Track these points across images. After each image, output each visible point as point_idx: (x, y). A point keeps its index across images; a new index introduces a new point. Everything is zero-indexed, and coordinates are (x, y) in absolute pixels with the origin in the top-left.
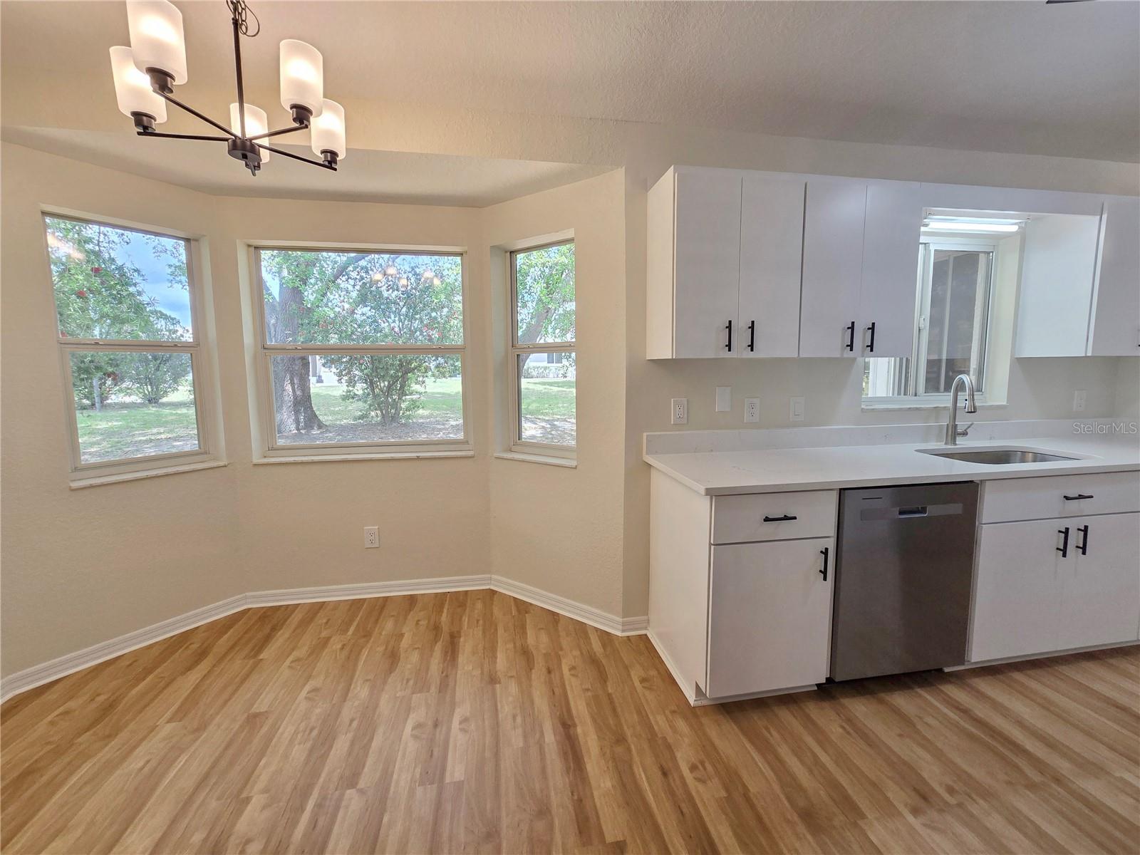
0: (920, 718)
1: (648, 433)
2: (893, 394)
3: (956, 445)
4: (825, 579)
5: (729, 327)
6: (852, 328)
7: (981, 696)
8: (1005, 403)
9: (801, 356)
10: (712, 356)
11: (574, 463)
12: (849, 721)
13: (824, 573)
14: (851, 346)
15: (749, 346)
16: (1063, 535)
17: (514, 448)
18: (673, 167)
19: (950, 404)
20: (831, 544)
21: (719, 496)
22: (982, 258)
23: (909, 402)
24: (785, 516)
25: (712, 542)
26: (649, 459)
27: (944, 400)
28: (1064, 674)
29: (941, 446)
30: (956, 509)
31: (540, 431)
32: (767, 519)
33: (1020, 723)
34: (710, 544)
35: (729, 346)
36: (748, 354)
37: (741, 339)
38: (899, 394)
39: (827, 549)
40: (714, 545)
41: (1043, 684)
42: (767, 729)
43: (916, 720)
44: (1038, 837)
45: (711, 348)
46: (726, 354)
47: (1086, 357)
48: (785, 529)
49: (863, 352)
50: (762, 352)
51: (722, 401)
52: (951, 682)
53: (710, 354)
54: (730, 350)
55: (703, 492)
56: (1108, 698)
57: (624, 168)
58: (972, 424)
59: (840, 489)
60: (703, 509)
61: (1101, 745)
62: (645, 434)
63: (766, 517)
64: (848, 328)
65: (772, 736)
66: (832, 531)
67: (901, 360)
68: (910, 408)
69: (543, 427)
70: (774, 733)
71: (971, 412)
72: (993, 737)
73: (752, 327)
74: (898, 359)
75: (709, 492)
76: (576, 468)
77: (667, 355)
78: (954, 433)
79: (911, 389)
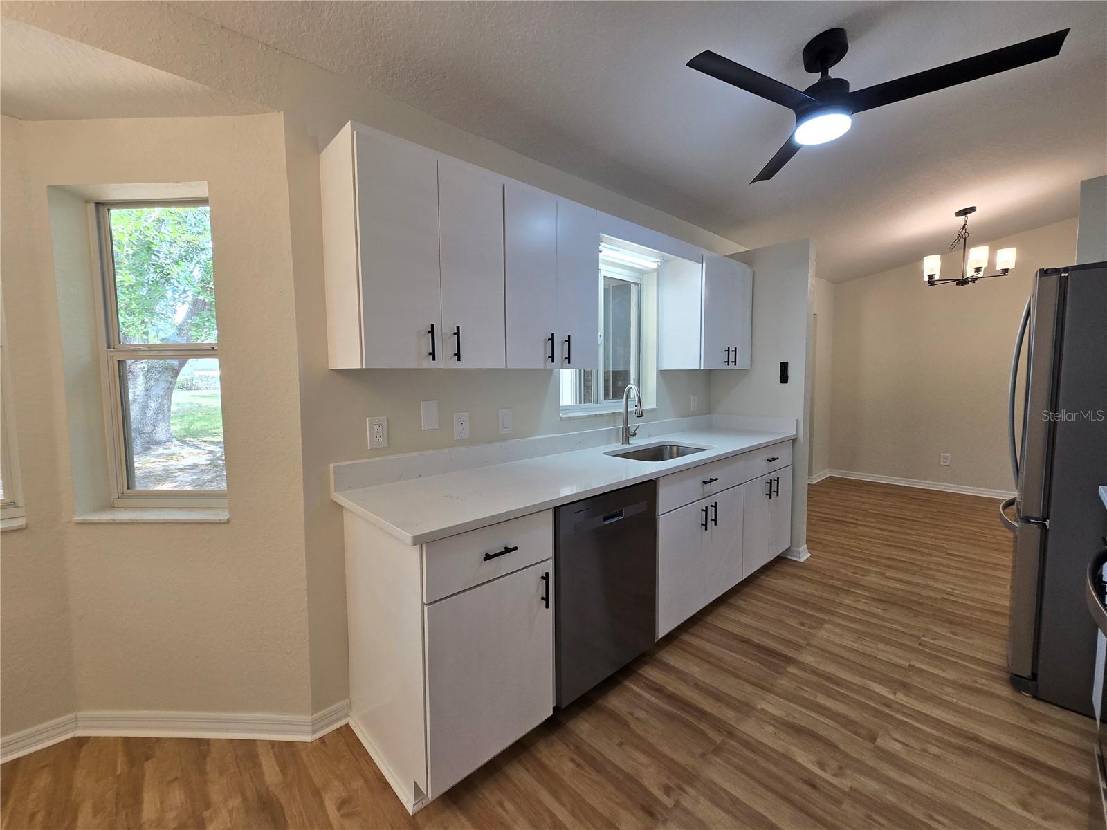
0: (632, 714)
1: (337, 464)
2: (576, 403)
3: (629, 444)
4: (547, 606)
5: (432, 332)
6: (552, 339)
7: (669, 669)
8: (654, 407)
9: (509, 367)
10: (413, 366)
11: (224, 515)
12: (578, 749)
13: (546, 599)
14: (552, 357)
15: (455, 355)
16: (704, 512)
17: (118, 502)
18: (349, 123)
19: (623, 410)
20: (549, 567)
21: (429, 543)
22: (633, 287)
23: (592, 410)
24: (506, 548)
25: (425, 601)
26: (340, 498)
27: (617, 406)
28: (713, 625)
29: (618, 446)
30: (642, 507)
31: (206, 457)
32: (488, 557)
33: (697, 686)
34: (423, 604)
35: (433, 354)
36: (454, 364)
37: (445, 347)
38: (580, 403)
39: (547, 574)
40: (429, 604)
41: (700, 638)
42: (501, 804)
43: (629, 719)
44: (734, 807)
45: (412, 356)
46: (428, 364)
47: (701, 370)
48: (507, 563)
49: (562, 364)
50: (468, 362)
51: (428, 417)
52: (645, 663)
53: (412, 364)
54: (434, 359)
55: (409, 541)
56: (737, 635)
57: (282, 112)
58: (639, 426)
59: (555, 507)
60: (412, 563)
61: (745, 683)
62: (332, 466)
63: (486, 555)
64: (549, 340)
65: (506, 811)
66: (550, 553)
67: (580, 371)
68: (596, 415)
69: (211, 452)
70: (509, 806)
71: (640, 417)
72: (682, 709)
73: (458, 334)
74: (578, 370)
75: (418, 541)
76: (228, 521)
77: (355, 364)
78: (627, 435)
79: (594, 398)
